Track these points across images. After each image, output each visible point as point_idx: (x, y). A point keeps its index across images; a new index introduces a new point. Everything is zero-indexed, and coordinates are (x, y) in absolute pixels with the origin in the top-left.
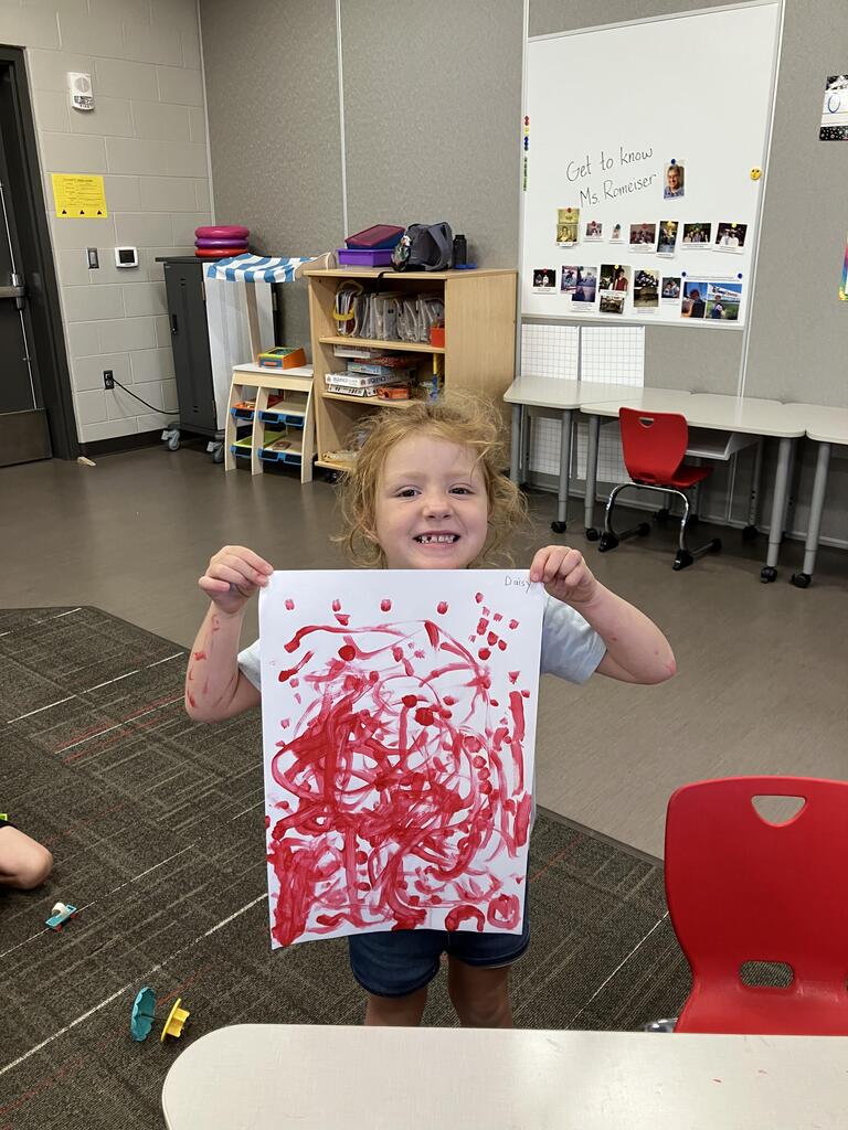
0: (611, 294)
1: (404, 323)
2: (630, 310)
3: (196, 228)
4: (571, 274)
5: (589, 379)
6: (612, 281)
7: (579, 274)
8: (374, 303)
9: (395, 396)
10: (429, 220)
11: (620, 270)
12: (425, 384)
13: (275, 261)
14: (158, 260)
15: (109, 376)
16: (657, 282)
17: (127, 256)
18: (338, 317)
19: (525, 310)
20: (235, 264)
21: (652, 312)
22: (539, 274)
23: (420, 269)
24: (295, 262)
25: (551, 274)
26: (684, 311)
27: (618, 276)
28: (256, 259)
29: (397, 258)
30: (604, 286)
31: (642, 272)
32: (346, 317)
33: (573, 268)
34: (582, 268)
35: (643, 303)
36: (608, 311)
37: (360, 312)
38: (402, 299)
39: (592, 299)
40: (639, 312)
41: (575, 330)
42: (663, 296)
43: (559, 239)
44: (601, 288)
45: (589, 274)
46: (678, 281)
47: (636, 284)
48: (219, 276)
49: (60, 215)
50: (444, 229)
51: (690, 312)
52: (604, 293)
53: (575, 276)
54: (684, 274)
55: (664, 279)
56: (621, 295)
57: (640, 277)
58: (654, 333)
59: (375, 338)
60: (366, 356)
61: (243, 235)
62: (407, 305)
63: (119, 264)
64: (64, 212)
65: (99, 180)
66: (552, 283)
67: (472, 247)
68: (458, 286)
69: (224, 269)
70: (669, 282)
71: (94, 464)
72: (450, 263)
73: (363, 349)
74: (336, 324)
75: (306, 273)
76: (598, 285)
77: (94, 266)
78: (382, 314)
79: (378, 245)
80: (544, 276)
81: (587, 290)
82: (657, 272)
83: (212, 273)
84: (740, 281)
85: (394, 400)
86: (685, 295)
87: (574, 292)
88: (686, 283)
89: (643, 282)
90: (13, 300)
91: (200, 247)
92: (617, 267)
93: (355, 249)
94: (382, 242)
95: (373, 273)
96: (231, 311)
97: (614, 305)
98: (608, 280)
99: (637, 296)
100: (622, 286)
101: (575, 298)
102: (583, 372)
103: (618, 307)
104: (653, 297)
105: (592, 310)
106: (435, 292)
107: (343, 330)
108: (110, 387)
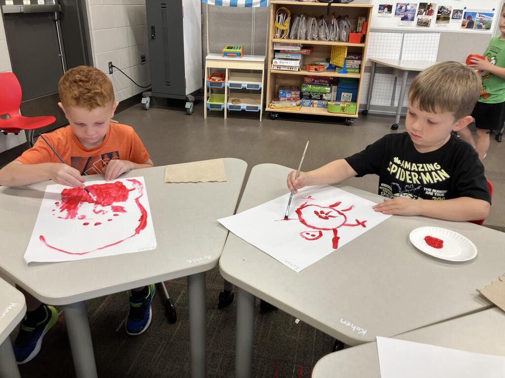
0: (424, 17)
2: (433, 25)
4: (401, 8)
5: (406, 59)
6: (425, 11)
7: (406, 8)
11: (430, 5)
16: (450, 11)
18: (281, 27)
21: (445, 26)
22: (382, 7)
25: (390, 8)
26: (463, 25)
27: (428, 9)
30: (420, 13)
31: (442, 7)
33: (404, 4)
34: (408, 4)
35: (441, 22)
36: (422, 26)
39: (412, 20)
40: (438, 26)
41: (401, 35)
42: (453, 18)
44: (418, 14)
45: (412, 7)
46: (461, 11)
47: (439, 13)
51: (466, 26)
52: (420, 17)
53: (404, 8)
54: (465, 8)
55: (454, 10)
56: (429, 17)
57: (441, 9)
58: (444, 36)
60: (298, 48)
66: (390, 11)
70: (456, 11)
73: (296, 45)
74: (275, 31)
76: (417, 13)
78: (306, 26)
80: (385, 8)
81: (410, 16)
82: (451, 7)
84: (493, 12)
86: (464, 18)
87: (403, 16)
88: (465, 13)
89: (442, 11)
90: (52, 13)
92: (429, 4)
97: (425, 23)
98: (423, 10)
99: (438, 18)
100: (430, 13)
101: (403, 19)
102: (403, 55)
103: (428, 24)
104: (447, 19)
105: (413, 25)
107: (279, 34)
108: (111, 73)
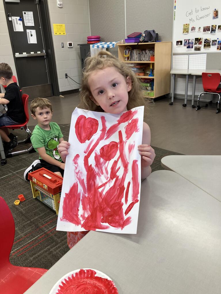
0: (198, 46)
1: (142, 57)
2: (203, 50)
3: (87, 37)
4: (186, 41)
5: (191, 69)
6: (198, 42)
7: (189, 41)
8: (135, 52)
10: (150, 29)
11: (200, 39)
12: (148, 72)
13: (108, 43)
14: (78, 45)
15: (66, 75)
16: (210, 41)
17: (70, 44)
18: (125, 56)
19: (174, 52)
20: (99, 44)
21: (209, 50)
22: (178, 42)
23: (148, 42)
24: (114, 43)
25: (181, 42)
26: (218, 48)
27: (199, 41)
28: (103, 43)
29: (141, 39)
30: (196, 44)
31: (206, 39)
32: (127, 56)
33: (187, 40)
34: (190, 40)
35: (206, 47)
36: (196, 50)
37: (131, 55)
38: (142, 50)
40: (205, 50)
41: (187, 56)
42: (212, 45)
43: (183, 32)
44: (195, 44)
45: (192, 41)
46: (216, 41)
47: (205, 42)
48: (95, 47)
49: (55, 34)
50: (154, 31)
51: (219, 49)
52: (196, 46)
53: (188, 42)
54: (218, 39)
55: (212, 41)
56: (200, 46)
57: (205, 41)
58: (209, 55)
59: (135, 61)
60: (133, 65)
61: (99, 38)
62: (144, 52)
63: (69, 47)
64: (56, 34)
65: (64, 25)
66: (181, 44)
67: (160, 36)
68: (158, 46)
69: (96, 45)
70: (214, 41)
71: (63, 97)
72: (154, 41)
73: (132, 64)
74: (124, 58)
75: (118, 45)
76: (194, 44)
77: (63, 47)
78: (137, 54)
79: (137, 37)
80: (179, 43)
81: (191, 45)
82: (210, 39)
83: (93, 47)
85: (141, 76)
86: (218, 44)
87: (187, 46)
88: (218, 41)
89: (206, 42)
90: (44, 56)
91: (88, 41)
92: (199, 39)
93: (130, 38)
95: (136, 44)
97: (198, 49)
98: (197, 42)
99: (205, 46)
100: (200, 43)
101: (188, 47)
102: (189, 67)
103: (199, 49)
104: (209, 46)
105: (192, 50)
106: (152, 48)
107: (126, 59)
108: (67, 78)
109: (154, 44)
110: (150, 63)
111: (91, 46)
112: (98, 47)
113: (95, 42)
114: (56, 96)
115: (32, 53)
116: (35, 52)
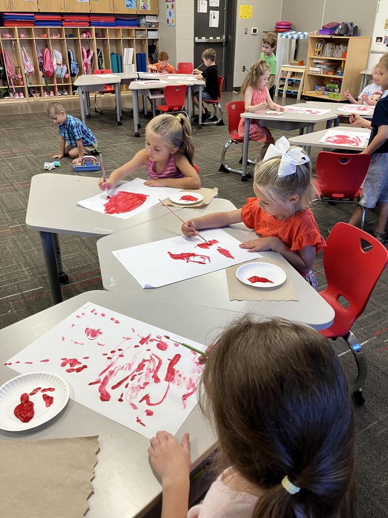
1: (335, 52)
3: (276, 22)
8: (328, 46)
9: (330, 74)
10: (348, 21)
12: (339, 71)
13: (300, 33)
15: (244, 68)
17: (255, 31)
18: (316, 50)
19: (372, 49)
20: (288, 33)
22: (378, 38)
23: (343, 35)
24: (306, 33)
25: (381, 38)
28: (294, 32)
29: (337, 32)
32: (318, 50)
37: (323, 49)
38: (336, 45)
43: (385, 28)
48: (283, 37)
49: (240, 18)
50: (352, 24)
59: (326, 56)
60: (323, 62)
61: (290, 25)
62: (337, 46)
63: (252, 33)
65: (251, 7)
66: (381, 41)
67: (359, 30)
68: (352, 40)
69: (285, 35)
71: (237, 93)
72: (352, 34)
73: (322, 59)
74: (315, 52)
75: (309, 36)
77: (246, 34)
78: (329, 49)
79: (332, 28)
80: (379, 39)
83: (281, 36)
87: (387, 44)
90: (222, 43)
91: (277, 28)
93: (325, 29)
94: (333, 27)
95: (329, 37)
96: (283, 48)
106: (345, 42)
107: (317, 54)
108: (244, 71)
109: (348, 39)
110: (342, 61)
111: (279, 34)
112: (287, 37)
113: (284, 30)
114: (228, 91)
115: (211, 38)
116: (215, 38)
